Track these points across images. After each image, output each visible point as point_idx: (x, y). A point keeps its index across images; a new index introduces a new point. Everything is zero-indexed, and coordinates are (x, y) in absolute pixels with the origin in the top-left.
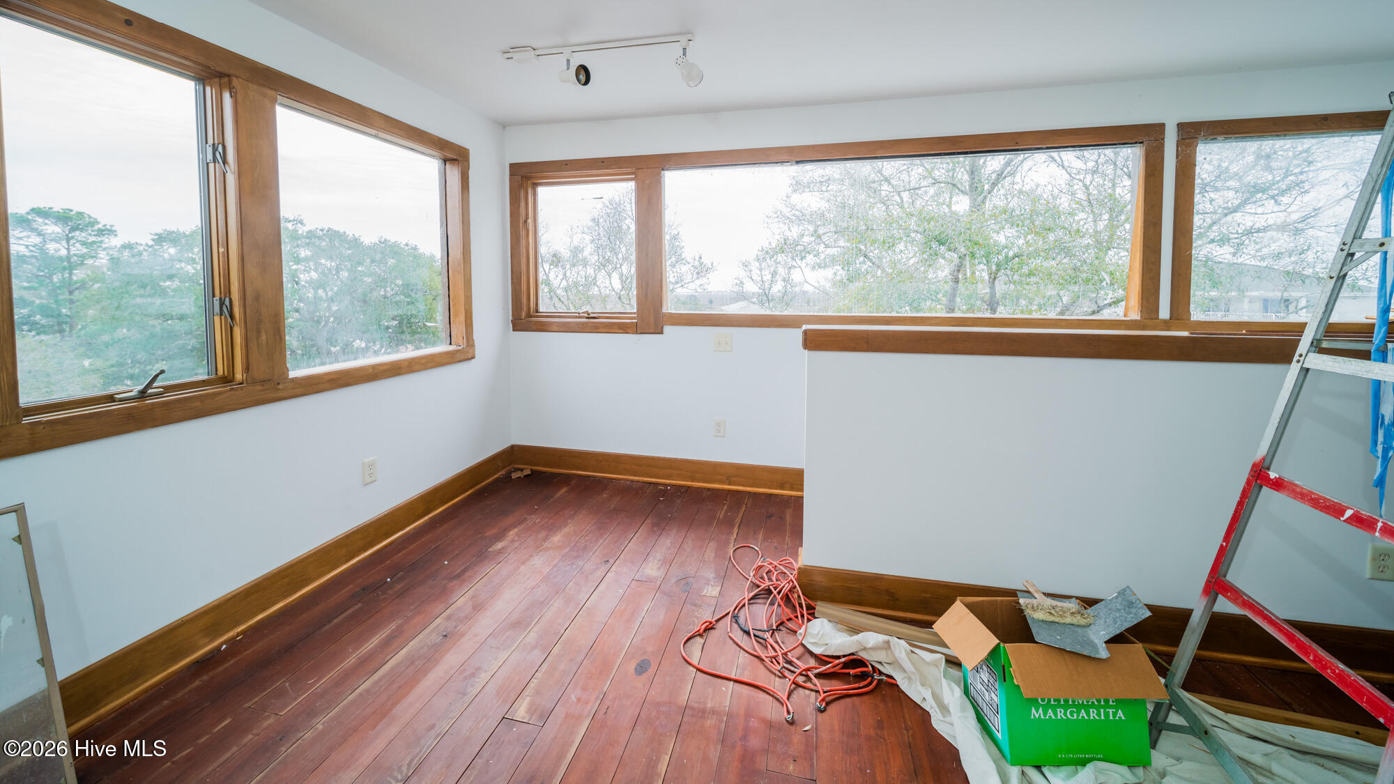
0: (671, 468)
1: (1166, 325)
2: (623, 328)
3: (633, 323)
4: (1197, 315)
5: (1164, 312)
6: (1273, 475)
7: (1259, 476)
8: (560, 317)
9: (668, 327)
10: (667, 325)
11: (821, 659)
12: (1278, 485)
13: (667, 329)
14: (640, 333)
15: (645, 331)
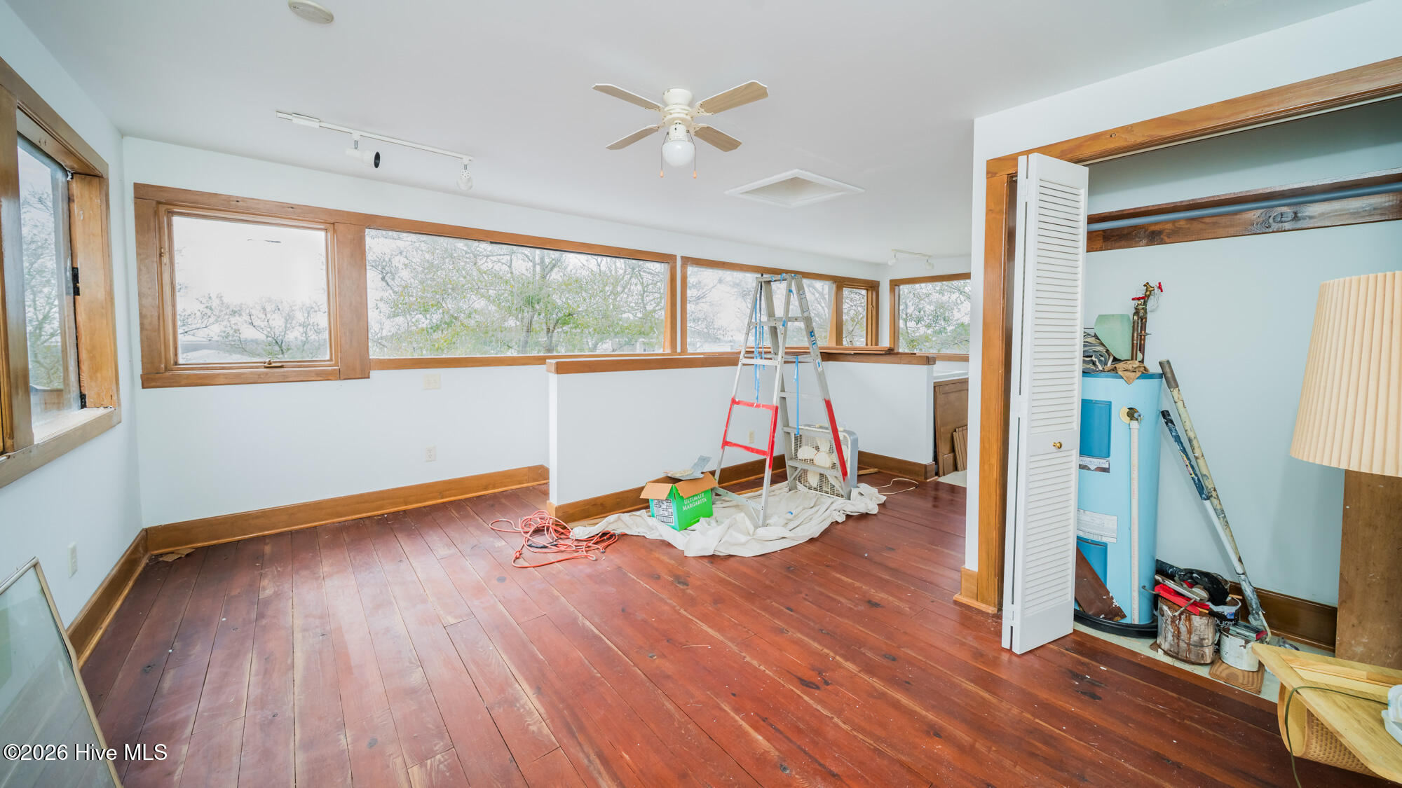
0: (383, 499)
1: (680, 354)
2: (325, 376)
3: (335, 370)
4: (690, 349)
5: (679, 350)
6: (737, 400)
7: (734, 402)
8: (223, 368)
9: (375, 371)
10: (375, 369)
11: (588, 540)
12: (738, 403)
13: (373, 373)
14: (345, 379)
15: (351, 377)
